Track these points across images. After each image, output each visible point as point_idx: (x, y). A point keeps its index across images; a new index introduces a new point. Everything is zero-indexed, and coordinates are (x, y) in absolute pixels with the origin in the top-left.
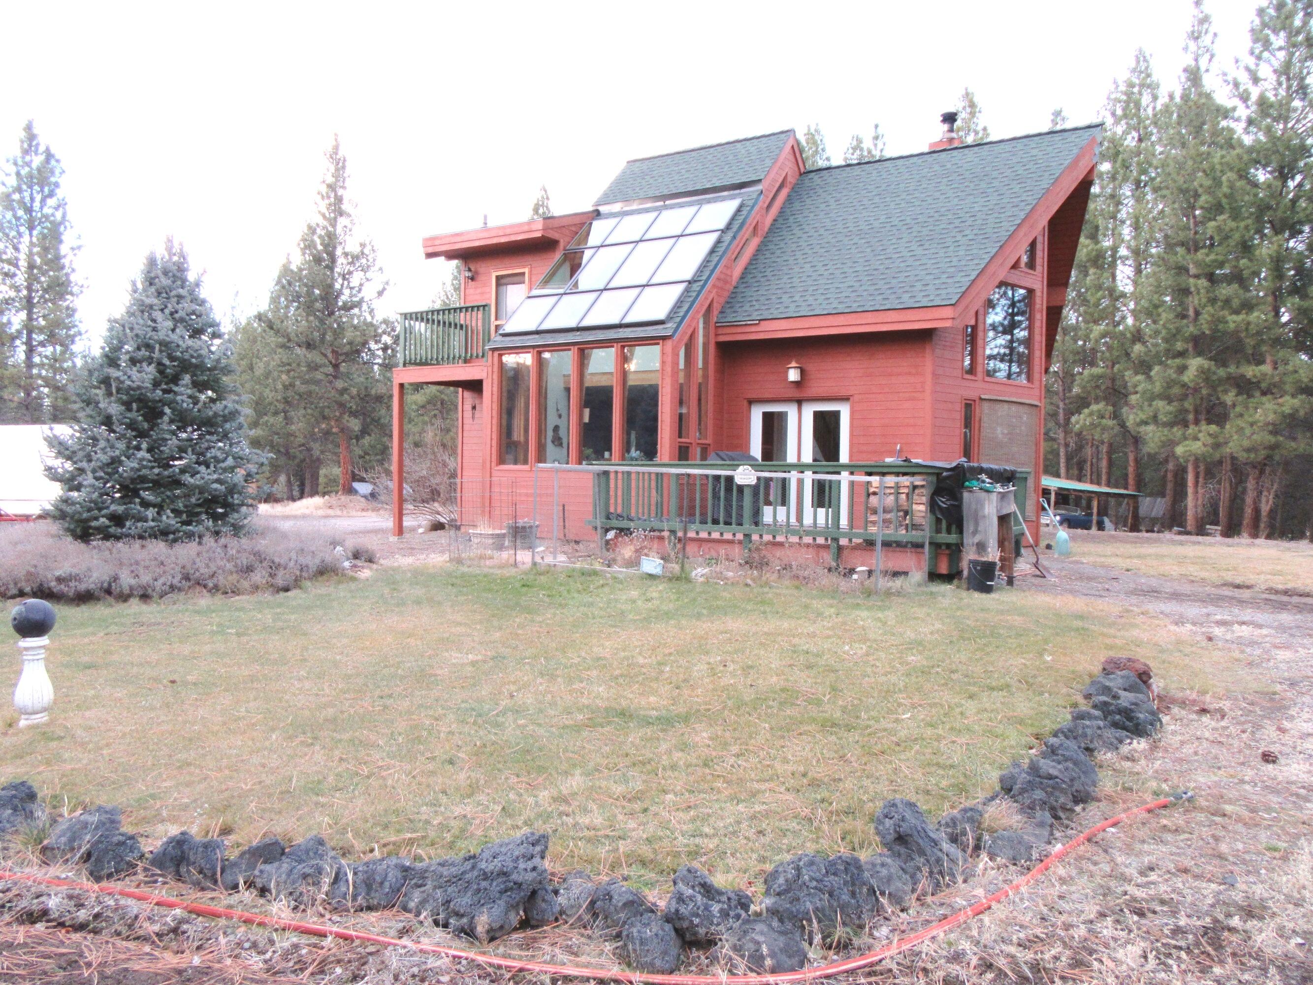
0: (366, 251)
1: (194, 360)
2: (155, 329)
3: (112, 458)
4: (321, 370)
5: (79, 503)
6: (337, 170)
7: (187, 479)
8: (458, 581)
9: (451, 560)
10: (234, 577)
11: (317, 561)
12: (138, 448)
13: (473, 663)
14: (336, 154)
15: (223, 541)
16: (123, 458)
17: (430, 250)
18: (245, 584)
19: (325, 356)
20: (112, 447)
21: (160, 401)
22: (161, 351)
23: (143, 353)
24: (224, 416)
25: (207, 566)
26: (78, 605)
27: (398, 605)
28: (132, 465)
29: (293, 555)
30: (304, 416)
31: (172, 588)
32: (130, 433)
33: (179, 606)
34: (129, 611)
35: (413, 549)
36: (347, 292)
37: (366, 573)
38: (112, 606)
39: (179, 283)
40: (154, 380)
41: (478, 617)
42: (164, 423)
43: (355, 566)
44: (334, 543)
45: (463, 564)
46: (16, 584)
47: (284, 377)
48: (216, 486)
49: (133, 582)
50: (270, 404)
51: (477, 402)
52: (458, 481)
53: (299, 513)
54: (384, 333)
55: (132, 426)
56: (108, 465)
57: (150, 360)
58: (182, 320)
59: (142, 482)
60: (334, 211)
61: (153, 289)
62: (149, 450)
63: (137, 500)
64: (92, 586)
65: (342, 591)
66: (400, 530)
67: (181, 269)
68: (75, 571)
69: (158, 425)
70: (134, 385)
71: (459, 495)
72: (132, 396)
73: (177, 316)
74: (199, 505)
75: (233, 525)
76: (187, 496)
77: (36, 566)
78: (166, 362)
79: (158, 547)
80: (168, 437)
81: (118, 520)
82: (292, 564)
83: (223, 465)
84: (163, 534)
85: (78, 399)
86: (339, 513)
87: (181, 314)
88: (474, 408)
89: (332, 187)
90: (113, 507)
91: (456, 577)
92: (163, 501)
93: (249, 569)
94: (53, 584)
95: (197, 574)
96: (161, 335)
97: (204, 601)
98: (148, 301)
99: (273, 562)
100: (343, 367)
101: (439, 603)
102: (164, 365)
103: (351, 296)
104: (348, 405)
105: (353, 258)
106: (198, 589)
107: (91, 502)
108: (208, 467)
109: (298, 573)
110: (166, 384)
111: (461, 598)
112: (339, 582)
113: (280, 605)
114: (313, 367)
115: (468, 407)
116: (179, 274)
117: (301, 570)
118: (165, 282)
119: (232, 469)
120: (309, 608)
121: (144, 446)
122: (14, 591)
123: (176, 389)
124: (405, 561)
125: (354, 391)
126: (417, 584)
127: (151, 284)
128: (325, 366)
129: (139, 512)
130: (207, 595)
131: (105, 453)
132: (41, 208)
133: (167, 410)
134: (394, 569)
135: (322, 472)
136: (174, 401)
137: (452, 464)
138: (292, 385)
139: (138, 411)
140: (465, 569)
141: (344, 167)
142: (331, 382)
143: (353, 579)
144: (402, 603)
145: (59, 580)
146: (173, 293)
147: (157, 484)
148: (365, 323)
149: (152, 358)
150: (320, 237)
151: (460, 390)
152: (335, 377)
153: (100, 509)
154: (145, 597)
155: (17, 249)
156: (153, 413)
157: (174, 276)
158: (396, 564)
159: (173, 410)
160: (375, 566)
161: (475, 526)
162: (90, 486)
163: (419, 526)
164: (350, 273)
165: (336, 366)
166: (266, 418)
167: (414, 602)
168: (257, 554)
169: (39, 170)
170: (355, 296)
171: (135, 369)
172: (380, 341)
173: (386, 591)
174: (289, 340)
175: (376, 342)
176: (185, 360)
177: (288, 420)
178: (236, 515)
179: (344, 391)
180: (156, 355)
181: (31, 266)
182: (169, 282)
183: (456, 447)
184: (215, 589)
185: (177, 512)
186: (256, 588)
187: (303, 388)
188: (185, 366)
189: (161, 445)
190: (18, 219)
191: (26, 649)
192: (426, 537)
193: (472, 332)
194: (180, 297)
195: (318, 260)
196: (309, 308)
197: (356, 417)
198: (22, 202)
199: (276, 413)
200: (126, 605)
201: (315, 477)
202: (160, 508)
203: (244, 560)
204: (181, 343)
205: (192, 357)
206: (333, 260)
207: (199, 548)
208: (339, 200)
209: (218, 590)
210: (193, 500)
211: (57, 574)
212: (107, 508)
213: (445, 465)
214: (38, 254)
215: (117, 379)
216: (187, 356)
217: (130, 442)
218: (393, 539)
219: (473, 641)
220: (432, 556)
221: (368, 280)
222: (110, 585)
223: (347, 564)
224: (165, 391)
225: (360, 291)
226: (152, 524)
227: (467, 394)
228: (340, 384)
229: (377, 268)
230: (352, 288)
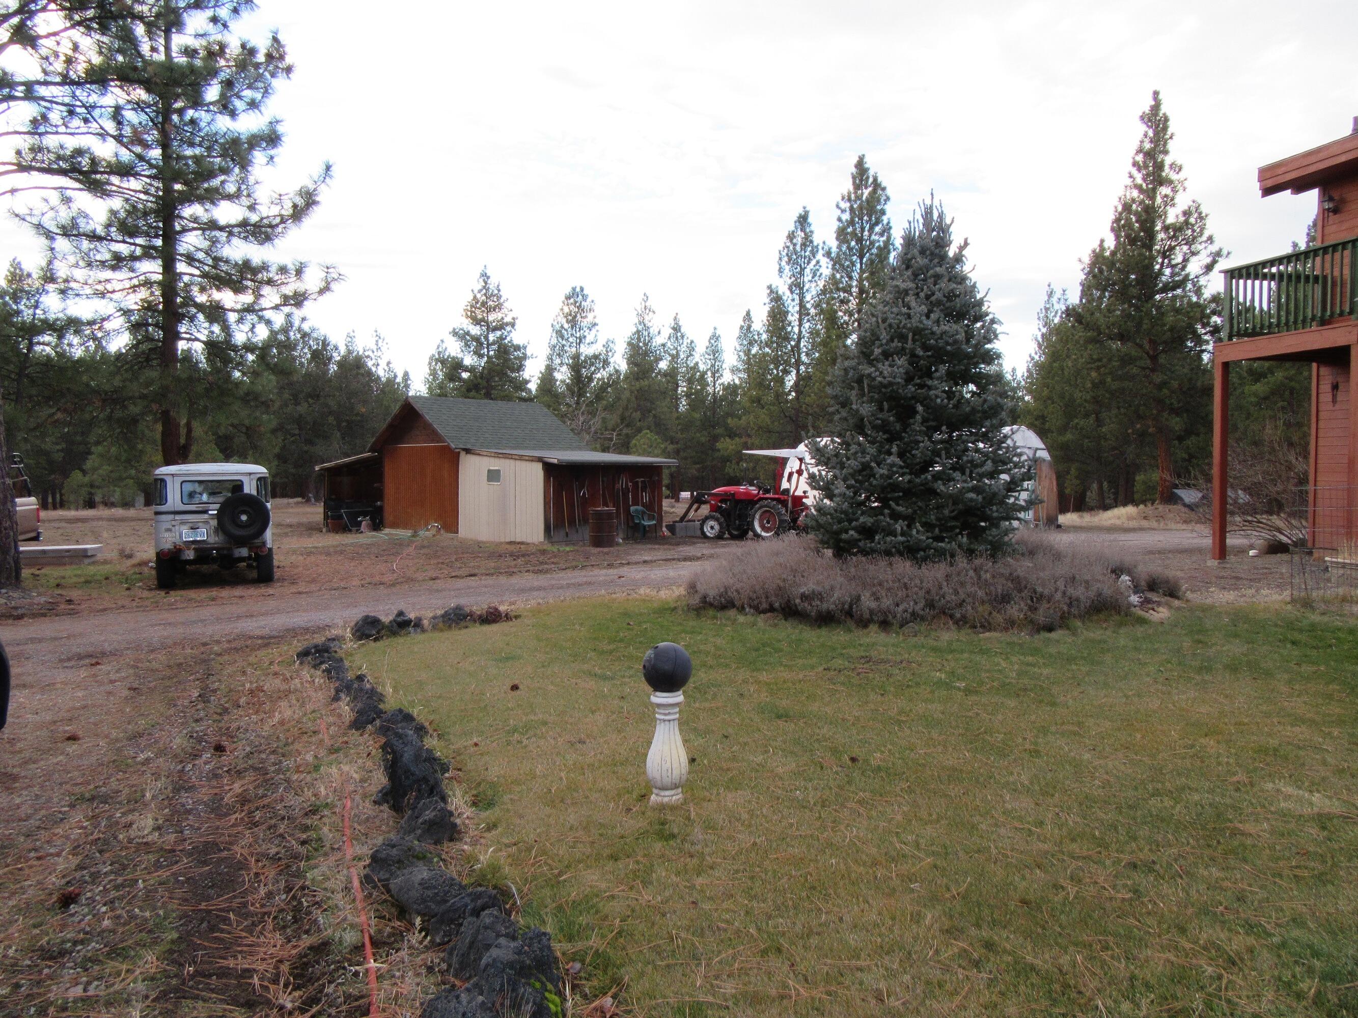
0: (1192, 220)
1: (949, 348)
2: (909, 316)
3: (862, 464)
4: (1138, 363)
5: (831, 514)
6: (1156, 133)
7: (940, 487)
8: (1302, 637)
9: (1293, 601)
10: (983, 609)
11: (1092, 594)
12: (889, 453)
13: (1323, 820)
14: (1156, 115)
15: (978, 562)
16: (873, 464)
17: (1270, 183)
18: (999, 618)
19: (1141, 346)
20: (864, 452)
21: (913, 398)
22: (914, 341)
23: (896, 344)
24: (984, 412)
25: (956, 593)
26: (819, 627)
27: (1200, 670)
28: (882, 471)
29: (1061, 584)
30: (1116, 416)
31: (915, 616)
32: (881, 436)
33: (919, 639)
34: (866, 640)
35: (1237, 578)
36: (1167, 271)
37: (1162, 614)
38: (850, 631)
39: (936, 261)
40: (907, 373)
41: (1335, 709)
42: (917, 423)
43: (1147, 601)
44: (1117, 571)
45: (1313, 609)
46: (767, 597)
47: (1094, 374)
48: (972, 495)
49: (873, 605)
50: (1080, 405)
51: (1340, 379)
52: (1310, 487)
53: (1107, 523)
54: (1214, 313)
55: (883, 427)
56: (860, 472)
57: (901, 352)
58: (939, 303)
59: (894, 491)
60: (1152, 182)
61: (909, 273)
62: (901, 455)
63: (886, 511)
64: (832, 607)
65: (1123, 638)
66: (1222, 551)
67: (942, 243)
68: (819, 588)
69: (909, 425)
70: (885, 382)
71: (1310, 509)
72: (885, 394)
73: (933, 298)
74: (954, 518)
75: (991, 543)
76: (939, 507)
77: (784, 580)
78: (919, 352)
79: (904, 567)
80: (920, 438)
81: (868, 532)
82: (1058, 596)
83: (980, 470)
84: (912, 551)
85: (832, 402)
86: (1154, 524)
87: (938, 295)
88: (1335, 387)
89: (1150, 155)
90: (862, 519)
91: (1301, 631)
92: (915, 512)
93: (1005, 599)
94: (798, 601)
95: (943, 601)
96: (914, 322)
97: (947, 636)
98: (903, 286)
99: (1035, 592)
100: (1162, 359)
101: (1268, 674)
102: (918, 357)
103: (1173, 275)
104: (1168, 402)
105: (1175, 231)
106: (943, 619)
107: (842, 512)
108: (963, 473)
109: (1065, 608)
110: (920, 378)
111: (1306, 669)
112: (1121, 624)
113: (1035, 651)
114: (1126, 360)
115: (1326, 387)
116: (937, 251)
117: (1070, 605)
118: (921, 261)
119: (993, 475)
120: (1071, 660)
121: (894, 449)
122: (765, 606)
123: (930, 383)
124: (1223, 597)
125: (1175, 384)
126: (1236, 636)
127: (908, 267)
128: (1141, 358)
129: (889, 524)
130: (953, 627)
131: (855, 459)
132: (870, 236)
133: (920, 408)
134: (1205, 609)
135: (1139, 478)
136: (927, 397)
137: (1300, 466)
138: (1102, 382)
139: (889, 410)
140: (1315, 618)
141: (1165, 128)
142: (1146, 376)
143: (1142, 621)
144: (1205, 668)
145: (804, 597)
146: (931, 272)
147: (908, 493)
148: (1191, 305)
149: (903, 349)
150: (1136, 213)
151: (1314, 365)
152: (1153, 370)
153: (850, 521)
154: (885, 625)
155: (851, 278)
156: (905, 411)
157: (932, 254)
158: (1209, 601)
159: (927, 407)
160: (1176, 603)
161: (1334, 550)
162: (840, 495)
163: (1252, 547)
164: (1172, 248)
165: (1154, 358)
166: (1076, 421)
167: (1226, 667)
168: (1015, 580)
169: (867, 200)
170: (1178, 274)
171: (887, 363)
172: (1208, 324)
173: (1187, 644)
174: (1100, 333)
175: (1204, 326)
176: (941, 348)
177: (1099, 422)
178: (994, 531)
179: (1164, 384)
180: (909, 345)
181: (862, 291)
182: (926, 261)
183: (1308, 444)
184: (962, 622)
185: (928, 526)
186: (1011, 624)
187: (1115, 385)
188: (939, 356)
189: (912, 448)
190: (850, 249)
191: (659, 706)
192: (1260, 562)
193: (1334, 284)
194: (937, 277)
195: (1132, 241)
196: (1123, 295)
197: (1177, 414)
198: (854, 234)
199: (1087, 415)
200: (865, 631)
201: (1130, 482)
202: (910, 520)
203: (1000, 587)
204: (935, 328)
205: (947, 343)
206: (1151, 235)
207: (949, 569)
208: (1160, 167)
209: (966, 623)
210: (946, 512)
211: (803, 590)
212: (857, 520)
213: (1290, 468)
214: (867, 278)
215: (869, 375)
216: (941, 343)
217: (882, 446)
218: (1212, 563)
219: (1324, 763)
220: (1265, 592)
221: (1194, 254)
222: (851, 607)
223: (1134, 599)
224: (921, 386)
225: (1183, 268)
226: (900, 538)
227: (1324, 371)
228: (1158, 378)
229: (1204, 238)
230: (1173, 266)
